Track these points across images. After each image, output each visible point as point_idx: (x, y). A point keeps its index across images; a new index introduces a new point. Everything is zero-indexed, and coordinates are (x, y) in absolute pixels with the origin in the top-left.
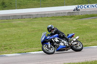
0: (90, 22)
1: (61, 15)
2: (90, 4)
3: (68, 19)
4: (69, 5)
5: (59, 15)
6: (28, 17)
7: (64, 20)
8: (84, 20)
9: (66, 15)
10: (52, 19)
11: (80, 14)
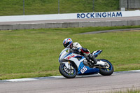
0: (95, 38)
1: (53, 26)
3: (63, 32)
5: (50, 26)
6: (5, 28)
7: (57, 34)
8: (86, 35)
9: (60, 26)
10: (40, 33)
11: (80, 26)
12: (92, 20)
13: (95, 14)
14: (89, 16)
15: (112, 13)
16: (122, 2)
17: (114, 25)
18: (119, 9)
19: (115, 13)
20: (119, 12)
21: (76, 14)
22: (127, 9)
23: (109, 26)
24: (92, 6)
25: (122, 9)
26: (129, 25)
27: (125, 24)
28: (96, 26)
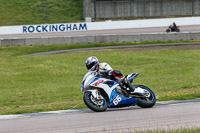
11: (28, 44)
14: (40, 29)
15: (73, 24)
16: (86, 9)
17: (75, 42)
18: (83, 19)
19: (78, 25)
20: (83, 24)
21: (21, 27)
22: (95, 19)
23: (69, 43)
24: (44, 15)
25: (87, 19)
26: (98, 42)
27: (92, 41)
28: (51, 44)
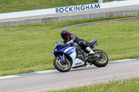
1: (32, 22)
2: (74, 5)
3: (43, 28)
4: (44, 8)
5: (29, 23)
7: (37, 30)
11: (60, 20)
12: (71, 14)
13: (73, 7)
14: (68, 9)
18: (97, 1)
21: (55, 9)
22: (105, 1)
25: (100, 1)
